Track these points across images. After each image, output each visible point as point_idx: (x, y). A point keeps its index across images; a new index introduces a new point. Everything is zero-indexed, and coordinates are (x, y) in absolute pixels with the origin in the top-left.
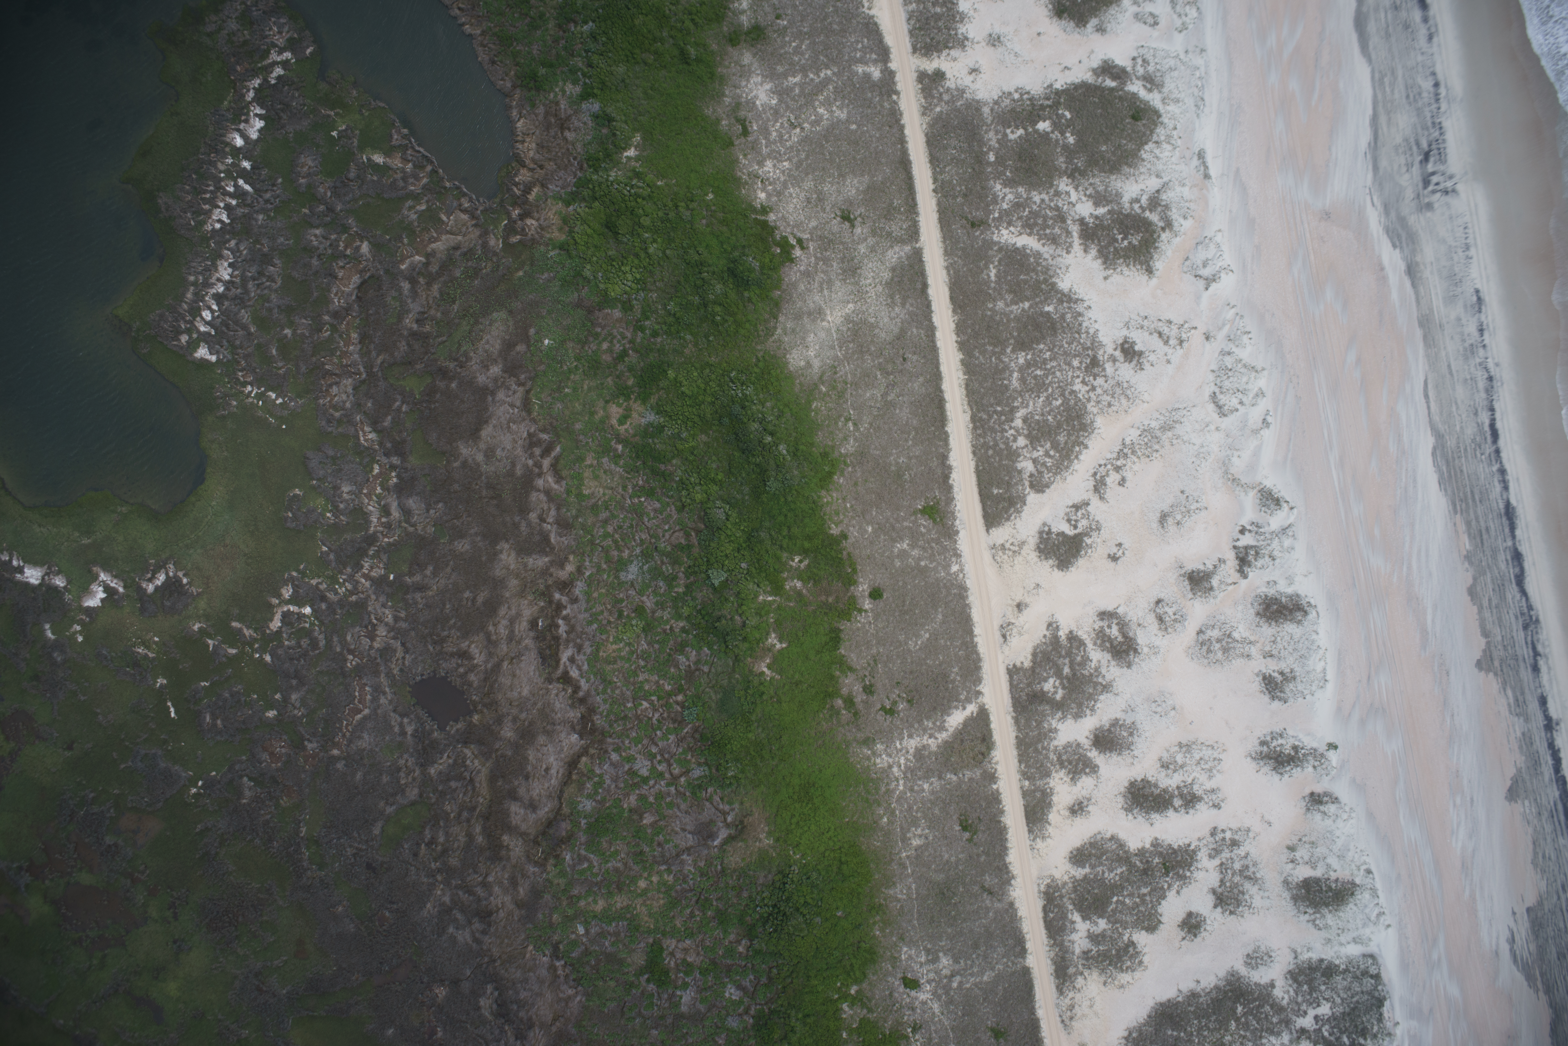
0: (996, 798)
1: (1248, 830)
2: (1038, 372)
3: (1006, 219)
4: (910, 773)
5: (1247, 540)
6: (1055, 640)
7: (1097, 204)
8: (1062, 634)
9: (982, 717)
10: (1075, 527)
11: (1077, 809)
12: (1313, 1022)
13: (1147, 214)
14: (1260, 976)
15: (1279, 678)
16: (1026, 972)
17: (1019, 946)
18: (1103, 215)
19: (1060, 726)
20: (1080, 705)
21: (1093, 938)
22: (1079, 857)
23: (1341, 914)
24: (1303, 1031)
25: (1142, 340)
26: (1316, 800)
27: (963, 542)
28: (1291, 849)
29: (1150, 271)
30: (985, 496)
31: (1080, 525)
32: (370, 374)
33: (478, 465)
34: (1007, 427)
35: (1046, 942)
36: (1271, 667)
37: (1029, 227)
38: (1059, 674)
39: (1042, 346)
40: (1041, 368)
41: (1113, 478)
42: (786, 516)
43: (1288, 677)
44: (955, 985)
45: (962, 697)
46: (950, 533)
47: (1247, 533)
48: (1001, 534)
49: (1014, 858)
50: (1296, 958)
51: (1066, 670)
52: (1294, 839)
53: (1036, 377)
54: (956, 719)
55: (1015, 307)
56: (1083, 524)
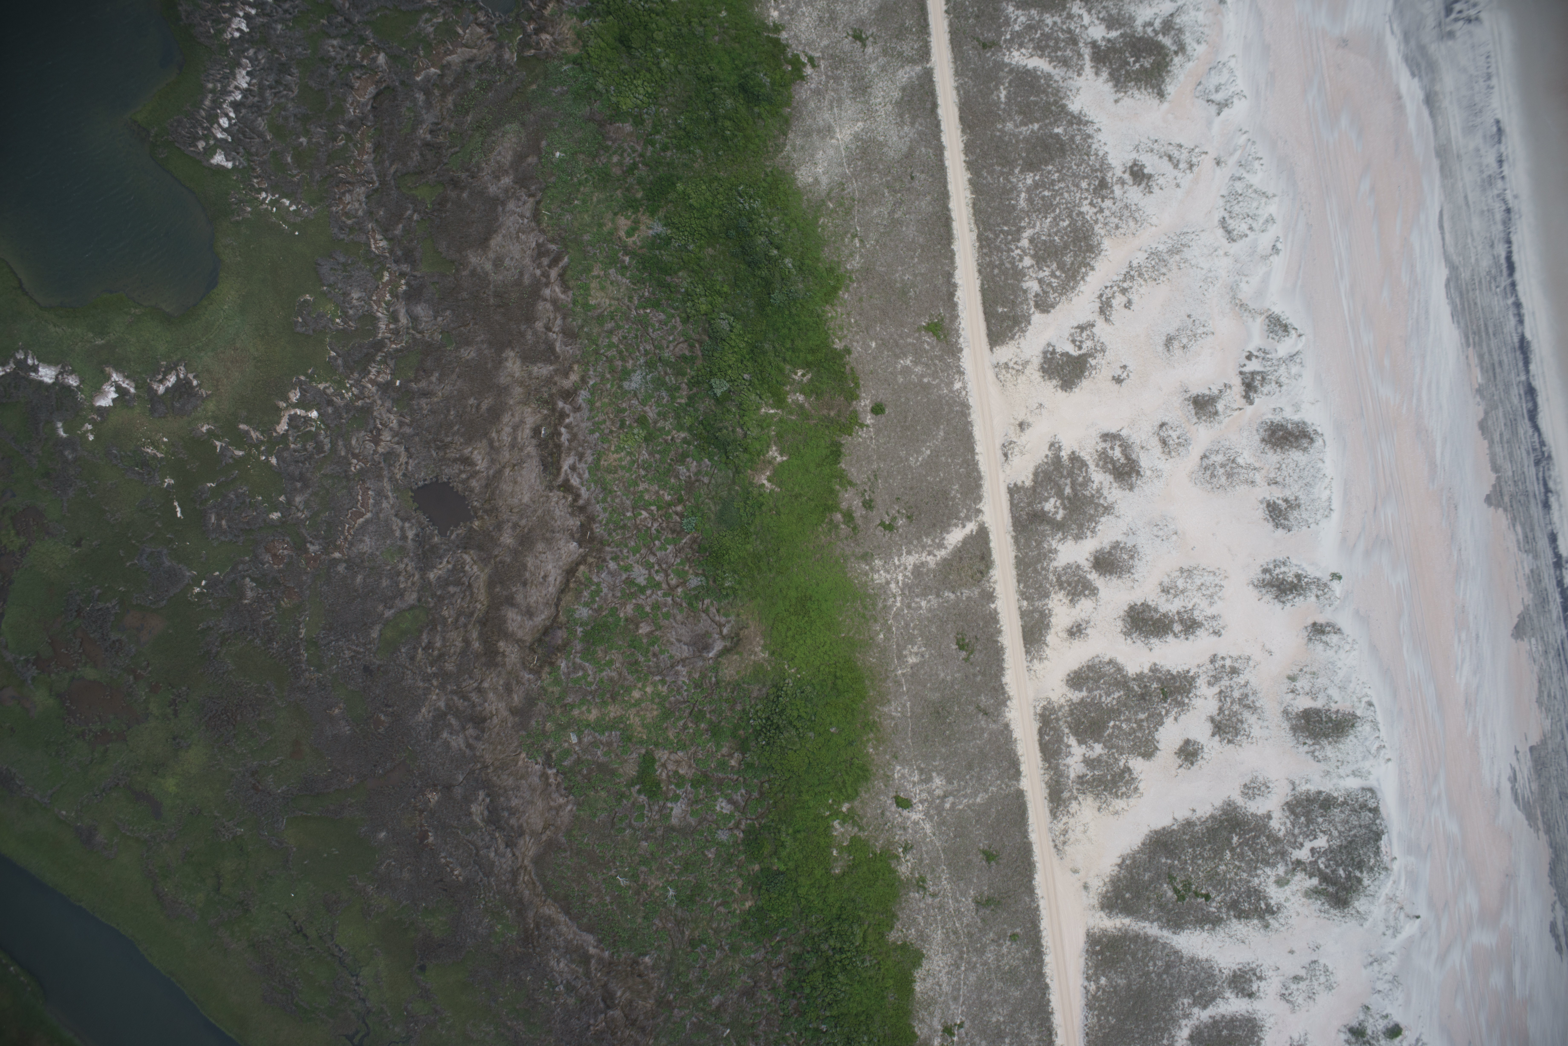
0: (993, 618)
1: (1249, 659)
2: (1046, 193)
3: (1018, 40)
4: (908, 590)
5: (1253, 366)
6: (1057, 460)
7: (1109, 28)
8: (1064, 454)
9: (982, 535)
10: (1080, 348)
11: (1076, 631)
12: (1310, 854)
13: (1160, 37)
14: (1257, 807)
15: (1283, 505)
16: (1020, 794)
17: (1013, 768)
18: (1116, 39)
19: (1060, 547)
20: (1081, 526)
21: (1088, 762)
22: (1076, 680)
23: (1341, 746)
24: (1299, 862)
25: (1151, 164)
26: (1318, 630)
27: (967, 360)
28: (1292, 678)
29: (1161, 95)
30: (989, 314)
31: (1084, 346)
32: (383, 182)
33: (487, 274)
34: (1013, 247)
35: (1041, 766)
36: (1276, 494)
37: (1041, 48)
38: (1060, 494)
39: (1050, 167)
40: (1049, 190)
41: (1119, 300)
42: (790, 329)
43: (1293, 505)
44: (947, 806)
45: (962, 515)
46: (954, 350)
47: (1253, 359)
48: (1005, 353)
49: (1010, 679)
50: (1294, 789)
51: (1068, 490)
52: (1296, 670)
53: (1043, 198)
54: (955, 537)
55: (1024, 129)
56: (1087, 345)
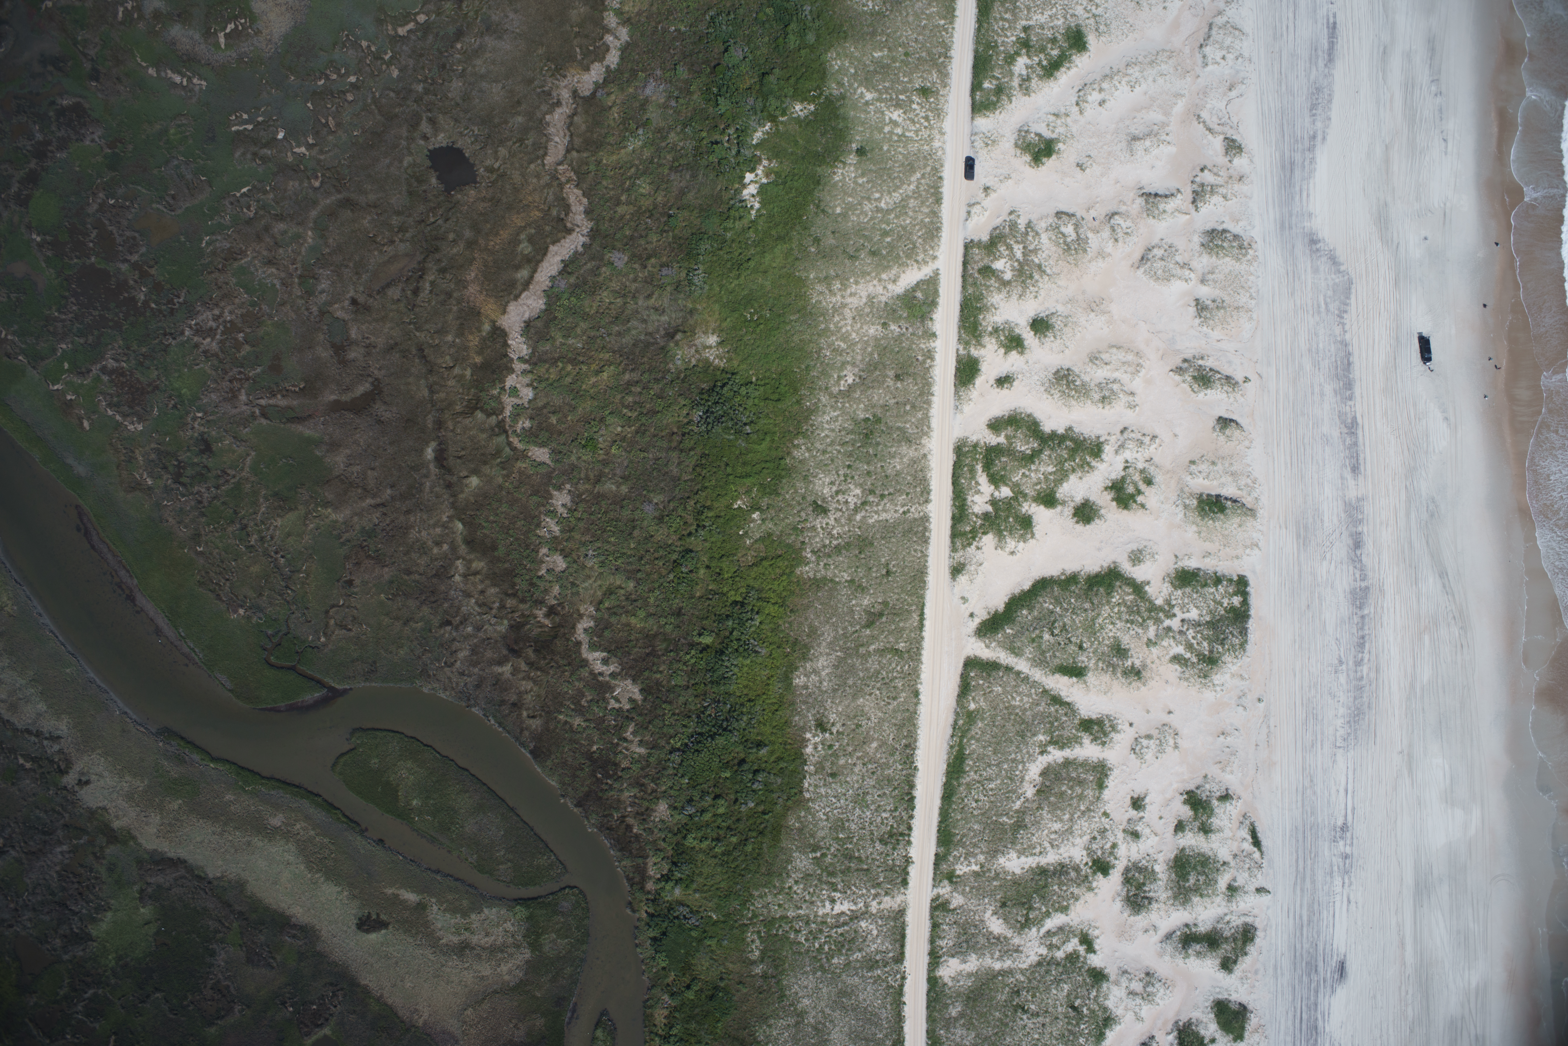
0: (930, 355)
4: (860, 316)
5: (1207, 177)
6: (1013, 225)
8: (1022, 223)
9: (934, 281)
10: (1053, 132)
11: (1003, 381)
12: (1180, 624)
14: (1138, 572)
15: (1211, 305)
16: (926, 520)
17: (924, 495)
19: (1003, 304)
20: (1025, 289)
21: (994, 503)
22: (995, 425)
24: (1169, 629)
26: (1224, 423)
27: (948, 123)
28: (1193, 462)
30: (976, 86)
31: (1057, 131)
36: (1205, 293)
38: (1010, 256)
41: (1095, 98)
43: (1219, 306)
44: (858, 517)
45: (920, 258)
46: (939, 113)
47: (1206, 171)
48: (984, 123)
49: (936, 411)
50: (1177, 563)
51: (1019, 255)
52: (1197, 456)
54: (910, 277)
56: (1061, 130)
